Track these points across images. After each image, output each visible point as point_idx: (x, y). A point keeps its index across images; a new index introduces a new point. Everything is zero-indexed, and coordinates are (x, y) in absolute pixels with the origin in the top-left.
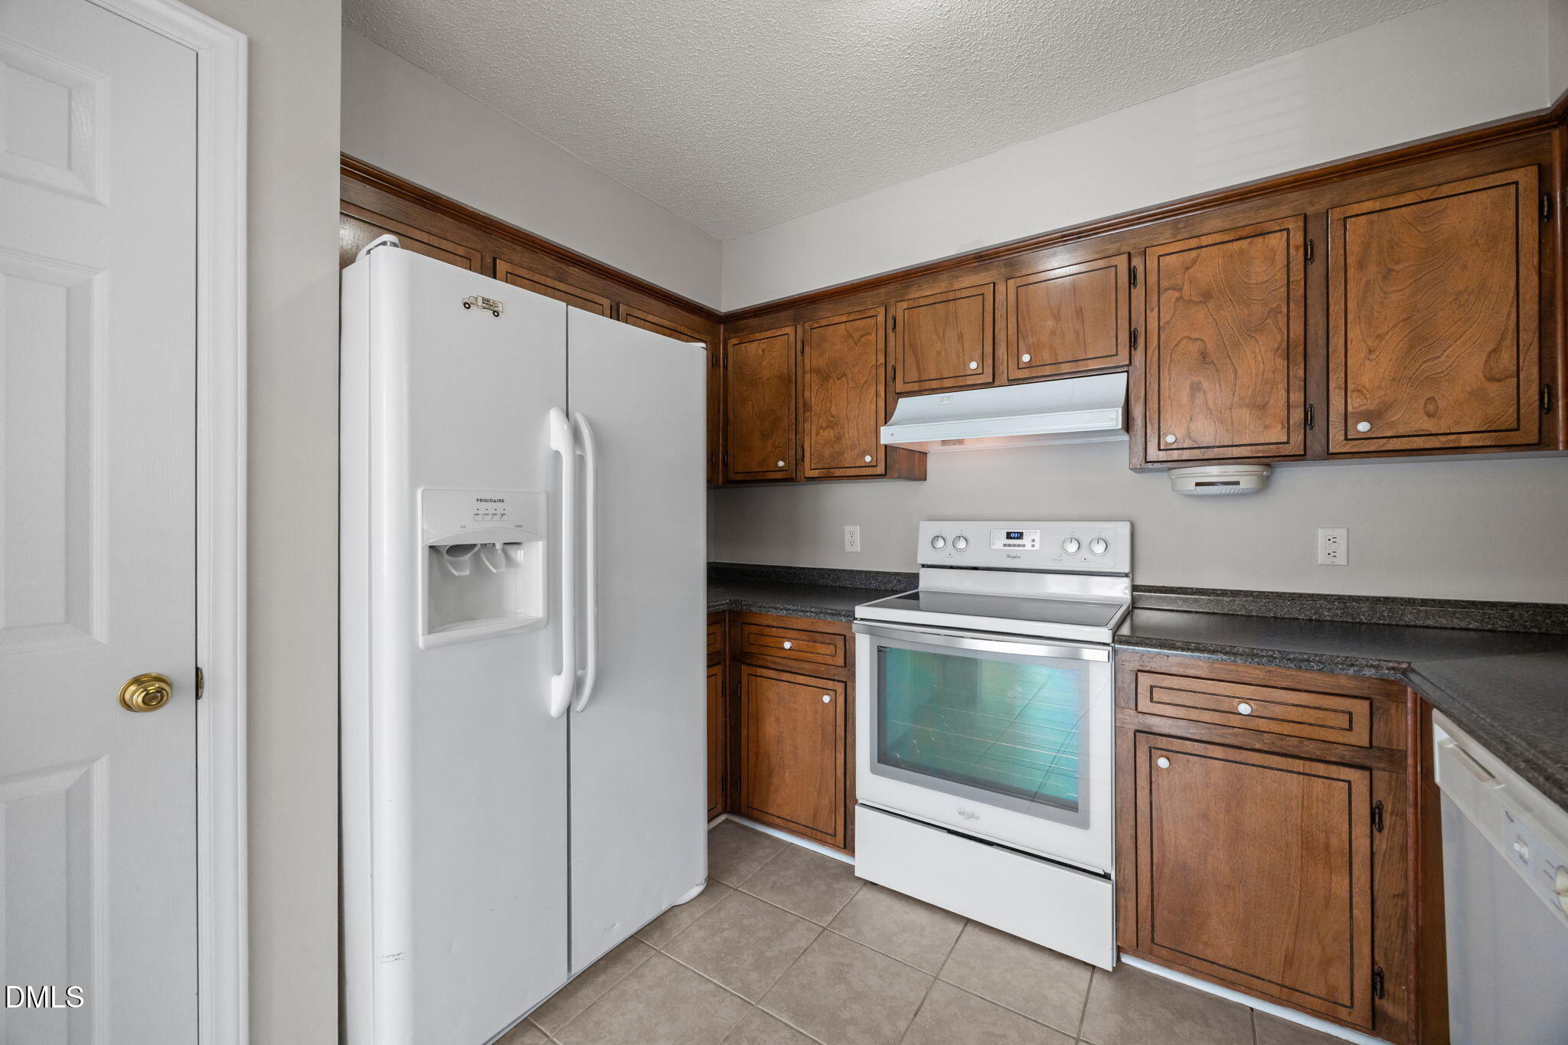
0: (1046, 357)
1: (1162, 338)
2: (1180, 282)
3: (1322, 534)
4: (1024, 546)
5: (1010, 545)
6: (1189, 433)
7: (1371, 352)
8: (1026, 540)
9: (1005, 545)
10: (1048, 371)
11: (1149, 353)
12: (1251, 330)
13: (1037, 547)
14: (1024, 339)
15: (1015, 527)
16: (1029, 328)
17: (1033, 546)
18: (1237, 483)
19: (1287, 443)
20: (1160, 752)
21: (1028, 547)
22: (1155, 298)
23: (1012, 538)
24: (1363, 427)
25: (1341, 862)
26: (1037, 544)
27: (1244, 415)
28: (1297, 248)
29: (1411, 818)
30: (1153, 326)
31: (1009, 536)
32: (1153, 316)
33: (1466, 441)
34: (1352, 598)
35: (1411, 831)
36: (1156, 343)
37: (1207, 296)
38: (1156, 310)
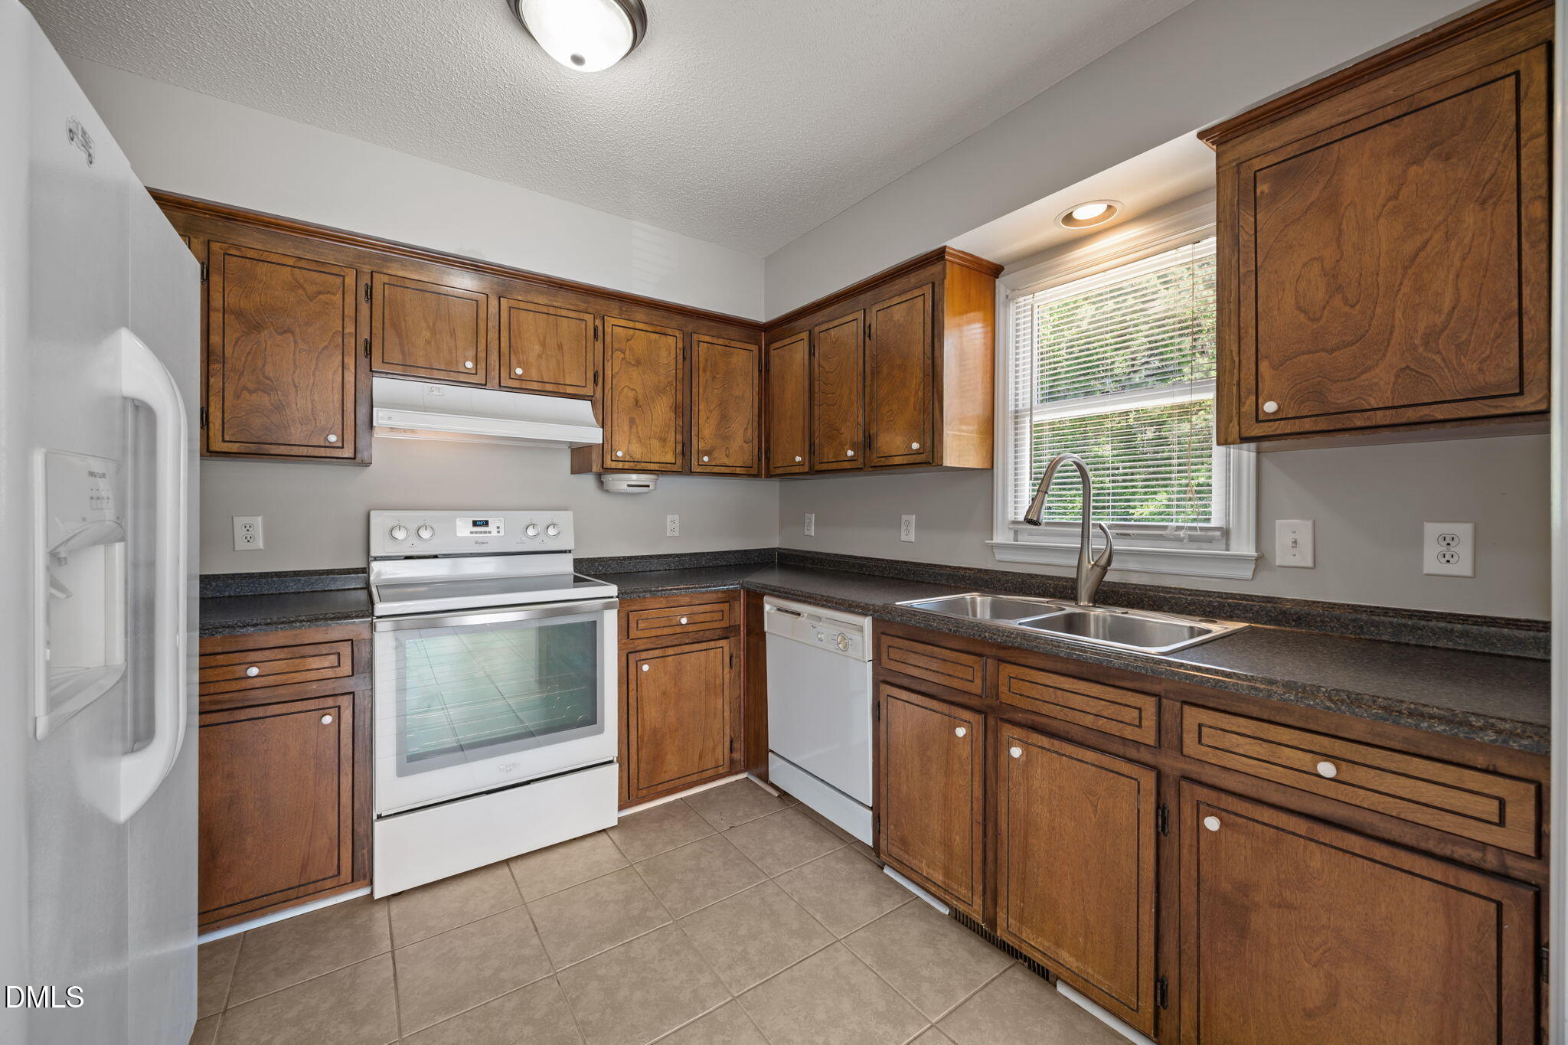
0: (534, 375)
1: (614, 382)
2: (624, 348)
3: (669, 518)
4: (490, 532)
5: (476, 533)
6: (628, 451)
7: (708, 418)
8: (492, 527)
9: (472, 533)
10: (535, 386)
11: (606, 391)
12: (660, 391)
13: (502, 534)
14: (515, 354)
15: (480, 516)
16: (520, 346)
17: (499, 532)
18: (648, 486)
19: (675, 464)
20: (642, 662)
21: (494, 533)
22: (610, 353)
23: (478, 526)
24: (706, 459)
25: (719, 691)
26: (502, 530)
27: (655, 443)
28: (680, 349)
29: (742, 657)
30: (608, 373)
31: (475, 524)
32: (608, 365)
33: (738, 471)
34: (682, 555)
35: (742, 663)
36: (610, 386)
37: (638, 363)
38: (610, 362)
